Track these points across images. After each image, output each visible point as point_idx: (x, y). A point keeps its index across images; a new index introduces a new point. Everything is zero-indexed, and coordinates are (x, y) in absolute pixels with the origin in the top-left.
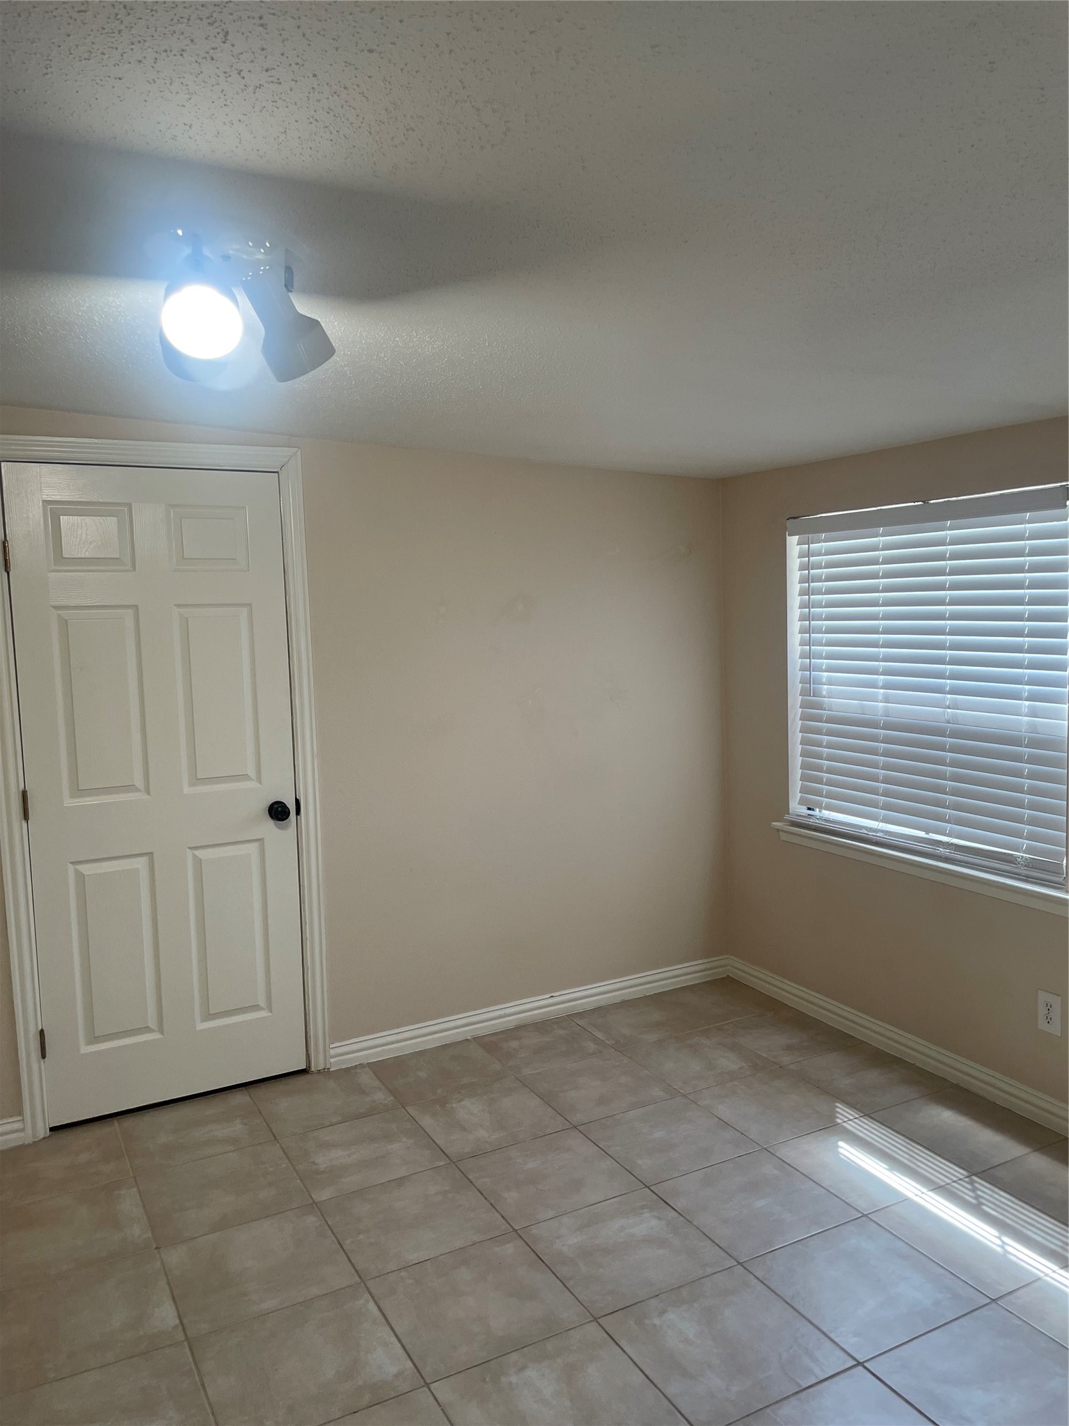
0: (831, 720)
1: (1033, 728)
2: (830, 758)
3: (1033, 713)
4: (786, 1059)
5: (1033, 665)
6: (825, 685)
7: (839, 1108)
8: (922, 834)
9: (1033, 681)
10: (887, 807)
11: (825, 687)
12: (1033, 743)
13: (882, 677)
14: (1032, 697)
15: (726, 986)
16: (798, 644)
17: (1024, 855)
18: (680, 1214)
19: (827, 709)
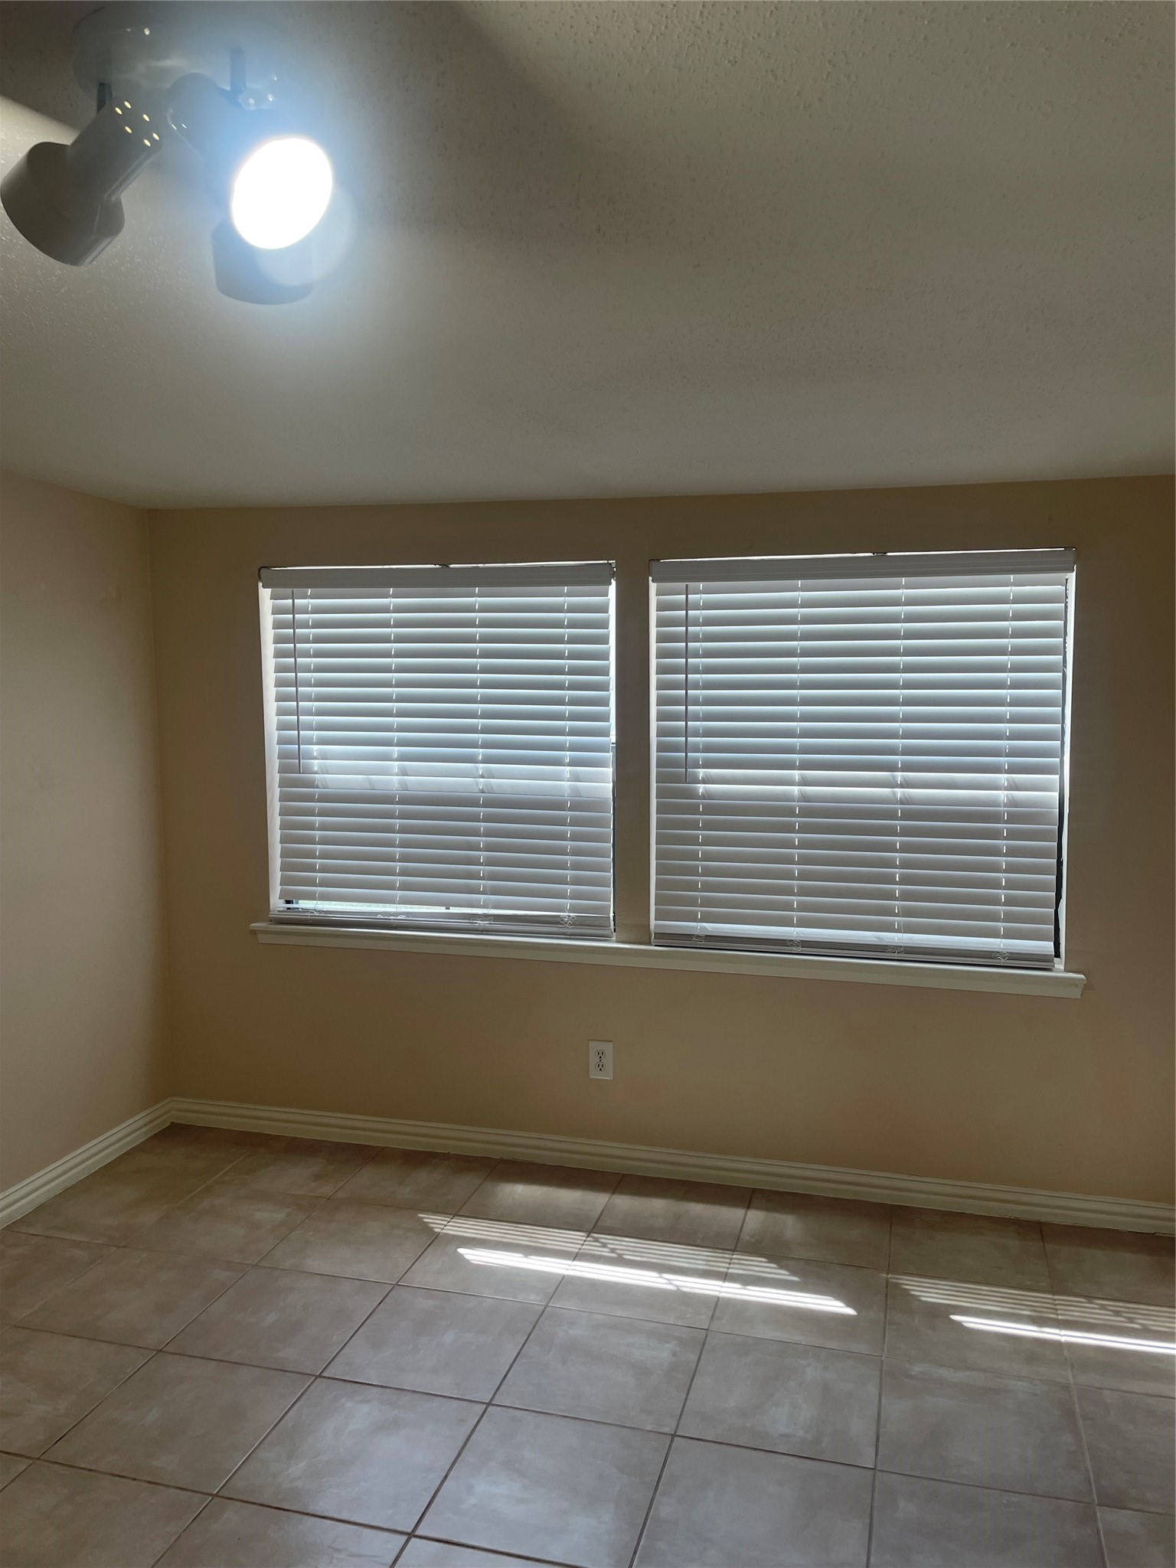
0: (324, 798)
1: (576, 792)
2: (324, 841)
3: (576, 778)
4: (327, 1189)
5: (574, 732)
6: (316, 759)
7: (426, 1218)
8: (443, 910)
9: (573, 748)
10: (405, 887)
11: (316, 761)
12: (576, 806)
13: (396, 748)
14: (574, 763)
15: (174, 1134)
16: (275, 713)
17: (571, 914)
18: (382, 1386)
19: (320, 786)
